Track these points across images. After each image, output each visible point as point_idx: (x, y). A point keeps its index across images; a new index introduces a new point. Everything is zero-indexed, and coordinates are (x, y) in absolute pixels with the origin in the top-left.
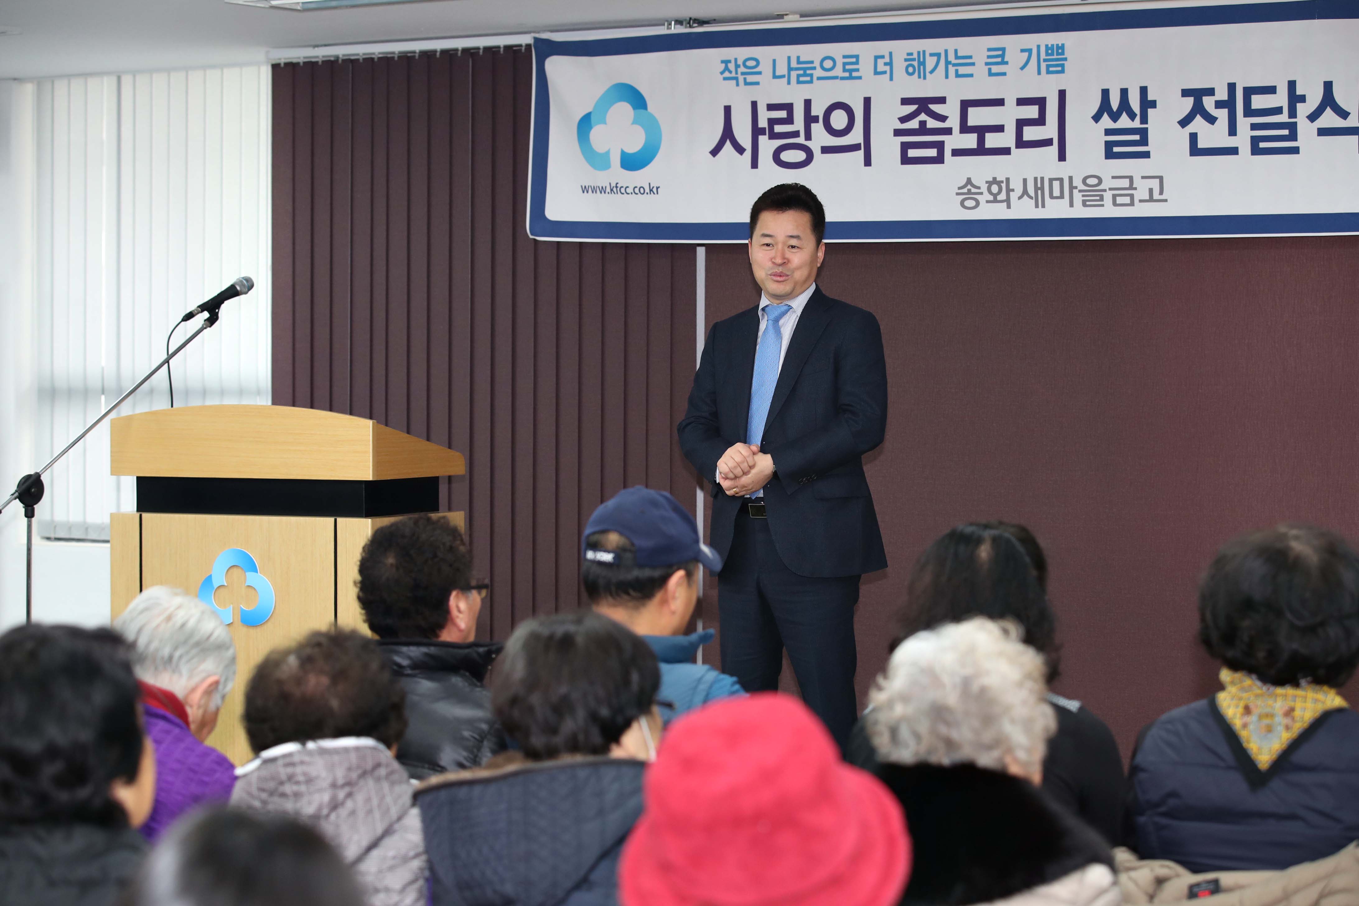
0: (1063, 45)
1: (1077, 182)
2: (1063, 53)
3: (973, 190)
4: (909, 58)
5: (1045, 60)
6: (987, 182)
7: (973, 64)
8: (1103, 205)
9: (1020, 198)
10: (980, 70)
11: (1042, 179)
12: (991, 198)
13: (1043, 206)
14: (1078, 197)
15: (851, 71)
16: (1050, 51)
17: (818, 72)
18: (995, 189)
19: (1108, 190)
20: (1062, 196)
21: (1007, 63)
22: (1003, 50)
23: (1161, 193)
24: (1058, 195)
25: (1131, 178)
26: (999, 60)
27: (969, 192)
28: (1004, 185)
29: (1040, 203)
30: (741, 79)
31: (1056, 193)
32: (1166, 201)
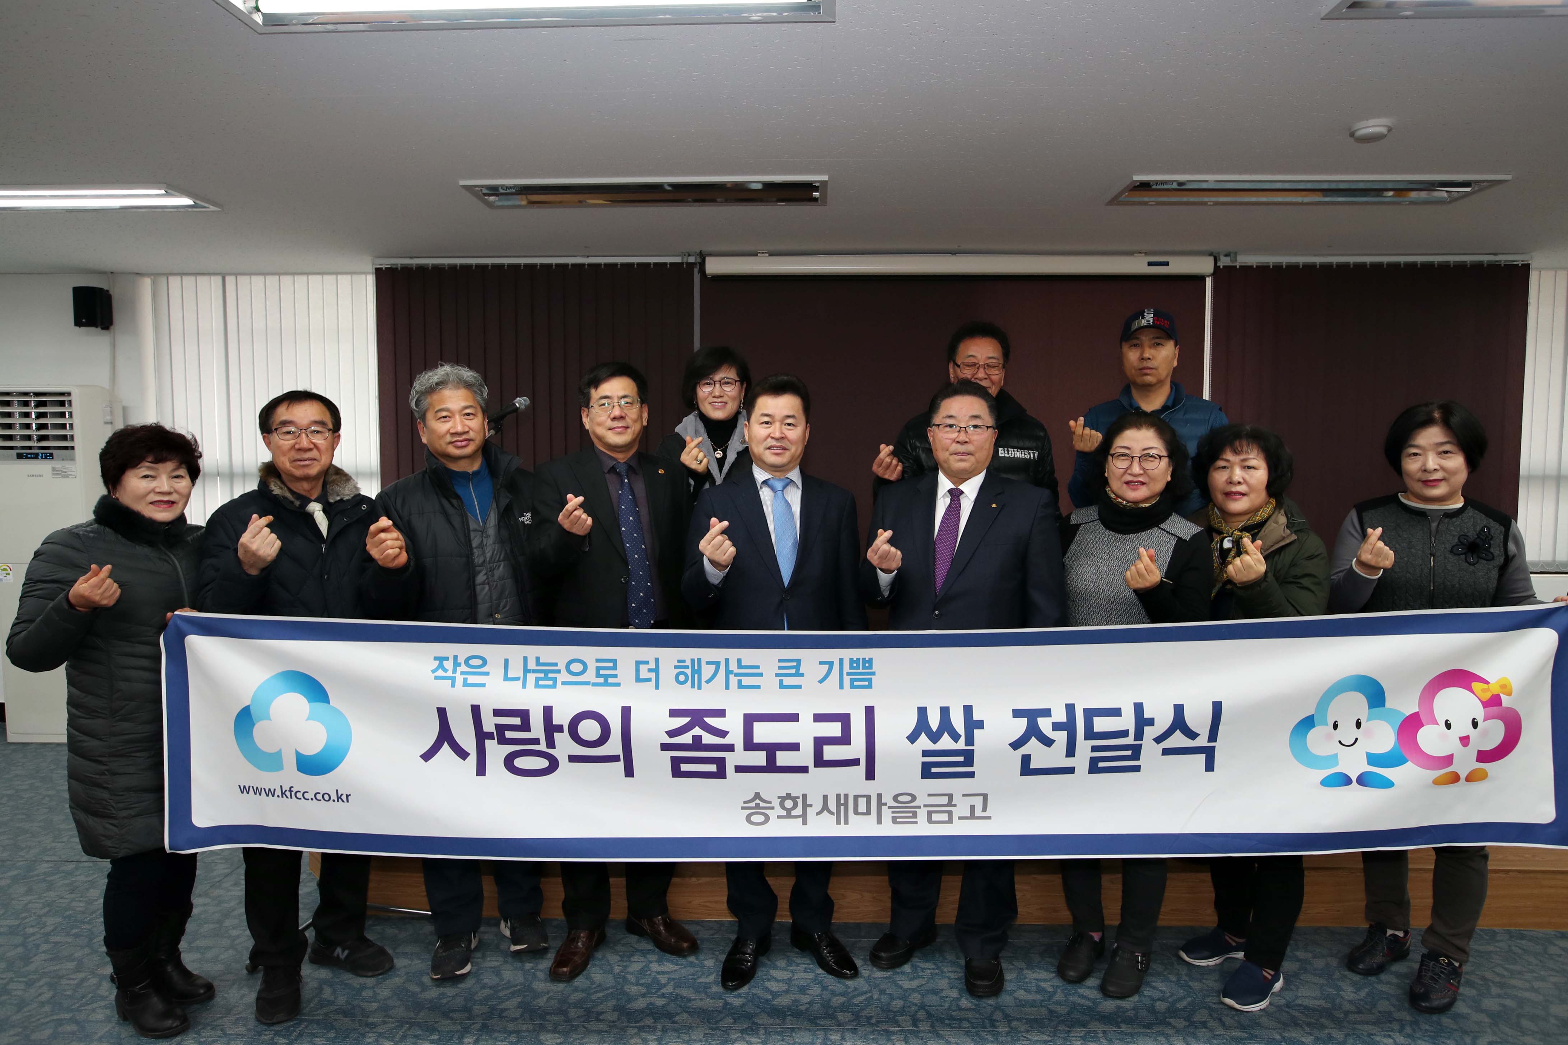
0: (871, 659)
1: (888, 799)
2: (871, 667)
4: (680, 665)
5: (848, 674)
6: (779, 797)
7: (761, 675)
8: (916, 823)
9: (818, 814)
10: (769, 680)
11: (846, 796)
13: (846, 822)
14: (887, 814)
15: (606, 677)
16: (855, 665)
17: (564, 676)
18: (789, 804)
19: (922, 807)
20: (868, 812)
21: (802, 675)
22: (799, 661)
23: (984, 809)
24: (865, 811)
25: (950, 796)
26: (793, 671)
27: (757, 806)
28: (800, 801)
29: (842, 819)
30: (459, 679)
31: (862, 809)
32: (989, 818)
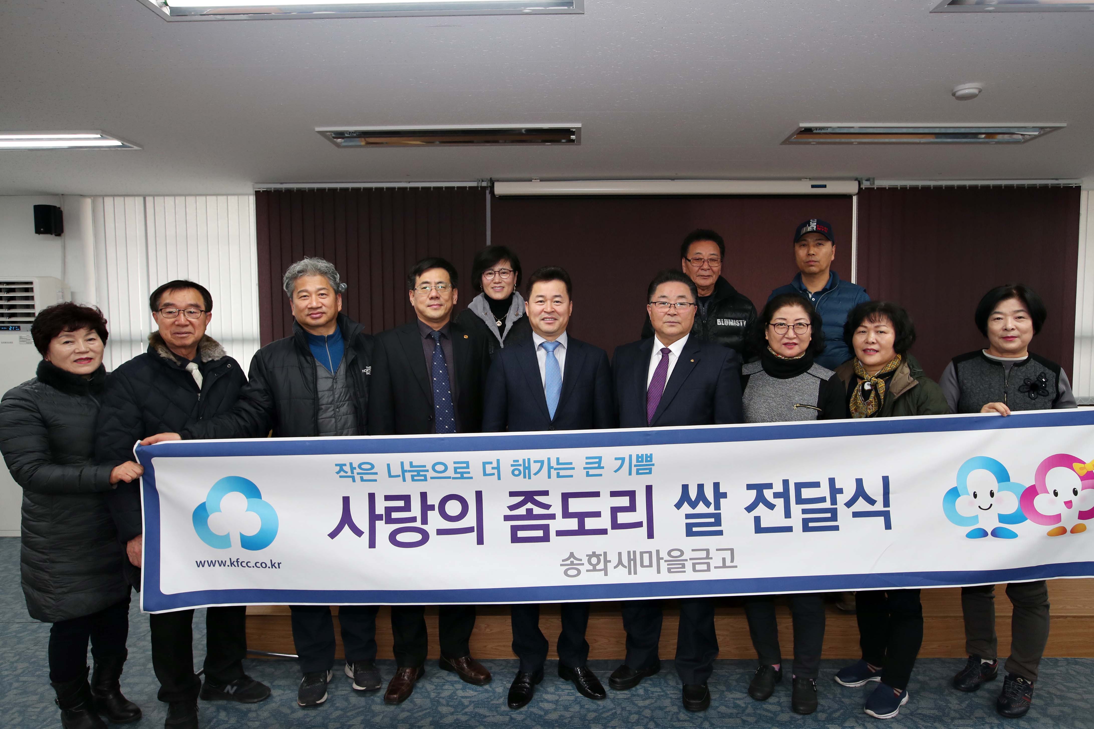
0: (651, 455)
1: (664, 554)
2: (651, 460)
3: (576, 562)
4: (516, 462)
5: (635, 466)
6: (587, 556)
7: (573, 469)
8: (685, 572)
9: (615, 567)
10: (579, 473)
11: (634, 552)
12: (591, 568)
13: (635, 573)
14: (664, 566)
15: (462, 474)
16: (640, 458)
17: (431, 474)
18: (594, 560)
19: (688, 560)
20: (651, 565)
21: (603, 468)
22: (600, 458)
23: (732, 561)
24: (648, 564)
25: (708, 551)
26: (596, 465)
27: (572, 563)
28: (602, 558)
29: (632, 570)
30: (357, 477)
31: (646, 562)
32: (736, 567)
